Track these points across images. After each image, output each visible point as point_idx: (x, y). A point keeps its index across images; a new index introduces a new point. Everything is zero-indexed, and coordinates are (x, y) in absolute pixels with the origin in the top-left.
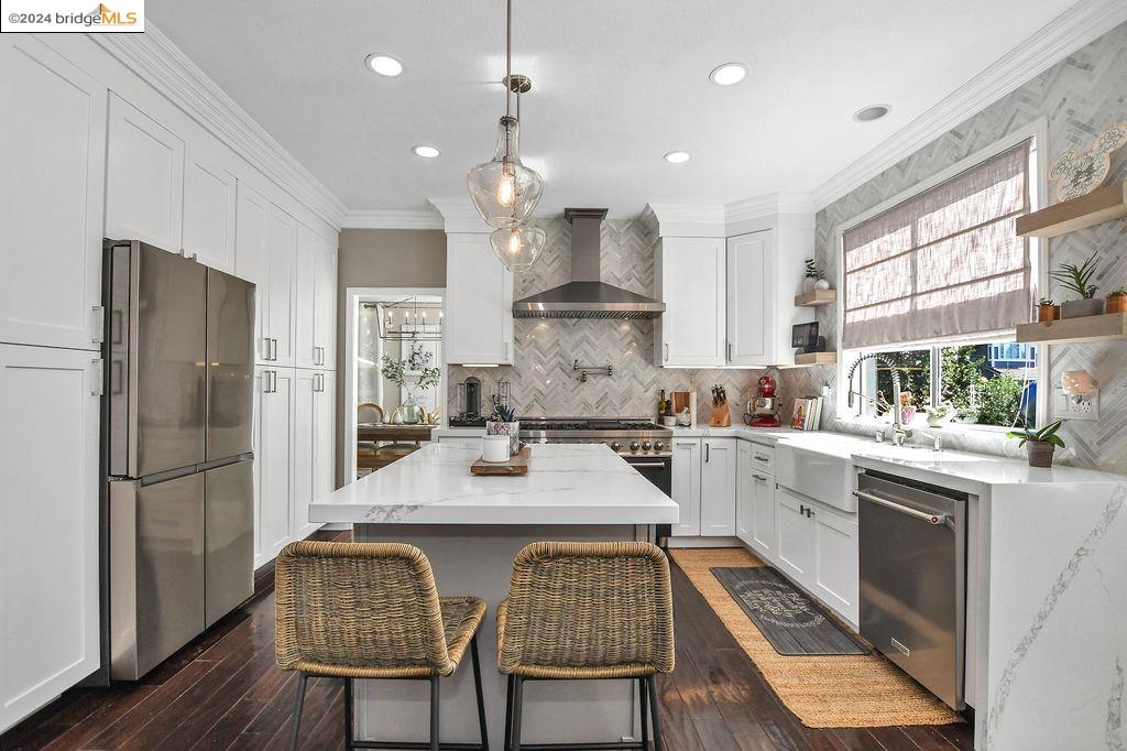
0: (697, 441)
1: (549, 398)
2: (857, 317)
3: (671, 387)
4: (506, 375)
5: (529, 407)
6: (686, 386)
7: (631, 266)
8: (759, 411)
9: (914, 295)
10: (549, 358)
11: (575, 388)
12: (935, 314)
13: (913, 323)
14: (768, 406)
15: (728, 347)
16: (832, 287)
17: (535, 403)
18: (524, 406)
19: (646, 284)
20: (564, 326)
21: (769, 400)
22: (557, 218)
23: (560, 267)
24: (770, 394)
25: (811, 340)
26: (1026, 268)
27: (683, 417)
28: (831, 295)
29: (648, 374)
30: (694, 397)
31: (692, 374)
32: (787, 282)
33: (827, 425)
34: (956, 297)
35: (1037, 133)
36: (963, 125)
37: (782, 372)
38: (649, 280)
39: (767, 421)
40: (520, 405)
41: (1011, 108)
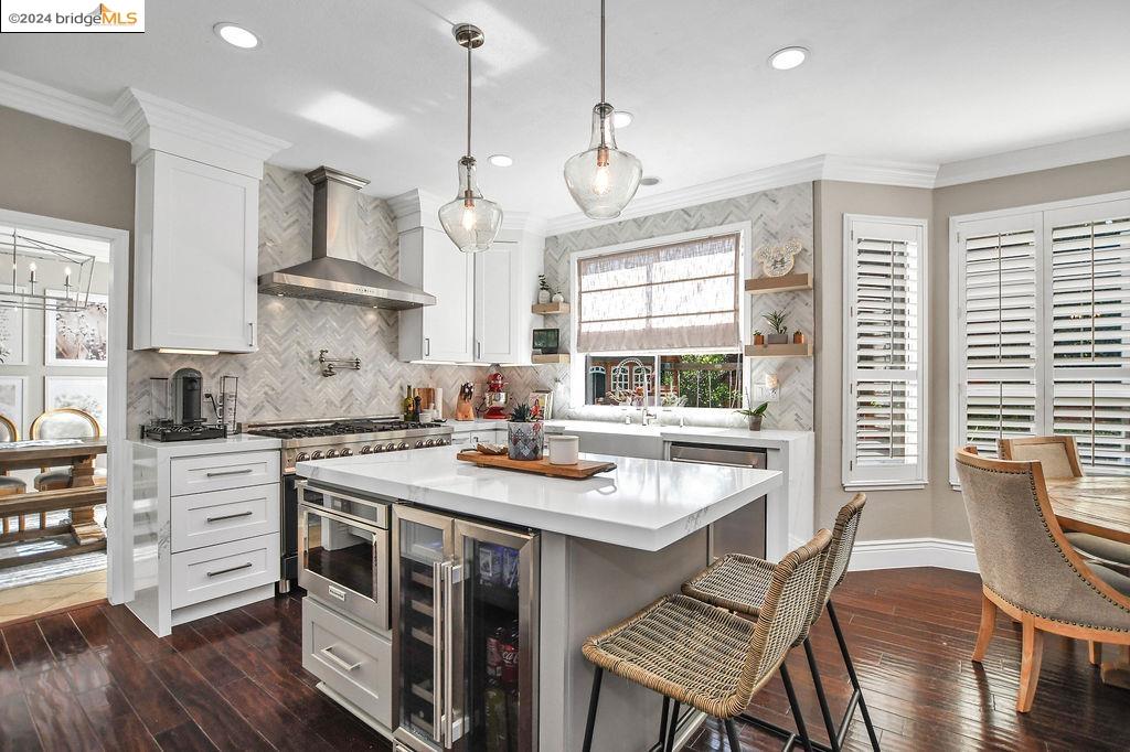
1: (282, 398)
2: (595, 328)
4: (224, 366)
5: (258, 409)
6: (428, 381)
7: (377, 250)
8: (496, 404)
9: (648, 317)
10: (283, 347)
11: (318, 384)
13: (650, 337)
16: (567, 302)
17: (266, 404)
18: (250, 408)
20: (304, 308)
22: (296, 174)
23: (299, 234)
25: (548, 343)
26: (736, 310)
27: (434, 414)
28: (566, 307)
29: (392, 367)
30: (440, 393)
34: (685, 322)
35: (745, 230)
36: (692, 208)
38: (395, 268)
40: (245, 407)
41: (728, 209)
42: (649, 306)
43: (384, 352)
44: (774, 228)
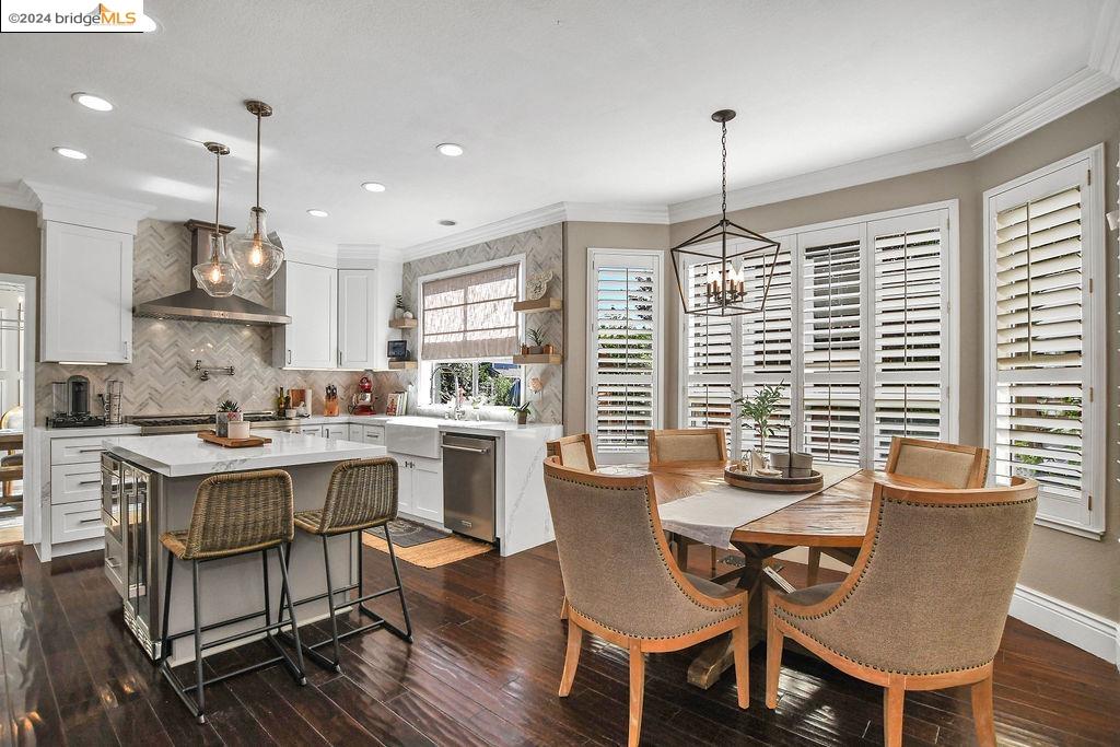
1: (165, 397)
2: (432, 340)
3: (289, 385)
5: (143, 405)
6: (301, 384)
8: (361, 403)
9: (465, 331)
10: (166, 358)
11: (196, 386)
12: (476, 343)
13: (465, 348)
14: (368, 399)
15: (339, 355)
16: (415, 318)
17: (150, 401)
18: (136, 405)
19: (266, 296)
20: (183, 327)
21: (369, 395)
22: (176, 225)
23: (179, 270)
24: (368, 390)
25: (400, 352)
26: (517, 326)
27: (301, 410)
28: (414, 322)
29: (269, 372)
30: (309, 394)
31: (305, 374)
32: (383, 310)
33: (409, 411)
34: (486, 336)
35: (521, 258)
36: (491, 242)
37: (375, 374)
38: (268, 294)
39: (366, 410)
40: (132, 403)
41: (511, 243)
42: (466, 324)
43: (257, 359)
44: (540, 259)
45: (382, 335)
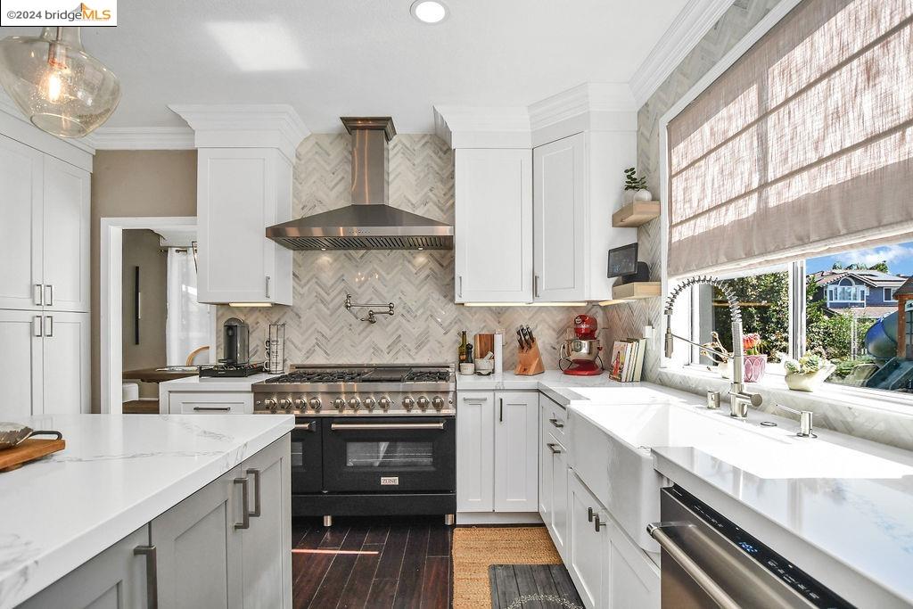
0: (489, 395)
1: (332, 342)
3: (475, 328)
4: (283, 315)
5: (310, 352)
6: (491, 325)
7: (427, 189)
8: (574, 356)
9: (764, 185)
10: (333, 295)
11: (363, 330)
13: (762, 227)
14: (585, 350)
15: (535, 280)
16: (655, 198)
17: (317, 348)
18: (304, 352)
19: (445, 209)
20: (350, 258)
21: (585, 343)
22: (341, 136)
23: (345, 190)
24: (589, 335)
27: (484, 364)
28: (654, 207)
30: (500, 340)
31: (499, 313)
33: (649, 374)
39: (584, 367)
40: (300, 350)
43: (436, 295)
45: (601, 238)
